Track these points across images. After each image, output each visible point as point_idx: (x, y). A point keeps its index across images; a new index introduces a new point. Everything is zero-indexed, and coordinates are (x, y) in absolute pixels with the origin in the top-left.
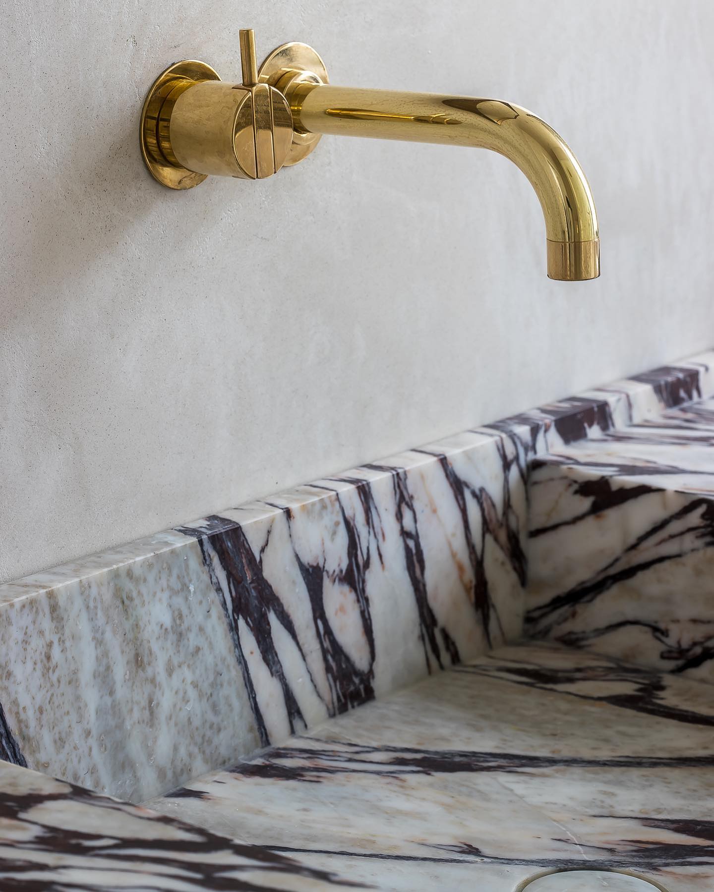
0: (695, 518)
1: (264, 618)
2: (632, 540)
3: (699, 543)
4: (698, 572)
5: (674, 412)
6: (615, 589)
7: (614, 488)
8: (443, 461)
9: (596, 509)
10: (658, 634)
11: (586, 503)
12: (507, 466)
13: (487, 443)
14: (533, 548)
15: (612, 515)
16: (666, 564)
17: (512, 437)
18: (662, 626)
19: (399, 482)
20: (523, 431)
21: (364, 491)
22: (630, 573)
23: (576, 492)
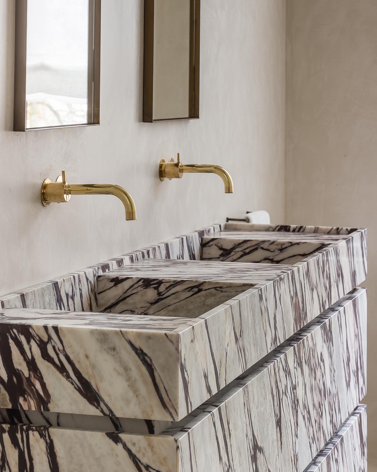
0: (141, 283)
1: (61, 303)
2: (125, 291)
3: (142, 289)
4: (142, 296)
5: (119, 268)
6: (121, 303)
7: (120, 279)
8: (85, 273)
9: (115, 285)
10: (132, 312)
11: (113, 284)
12: (94, 276)
13: (91, 270)
14: (99, 297)
15: (120, 285)
16: (134, 295)
17: (95, 269)
18: (133, 310)
19: (79, 276)
20: (96, 268)
21: (74, 277)
22: (125, 299)
23: (110, 281)
